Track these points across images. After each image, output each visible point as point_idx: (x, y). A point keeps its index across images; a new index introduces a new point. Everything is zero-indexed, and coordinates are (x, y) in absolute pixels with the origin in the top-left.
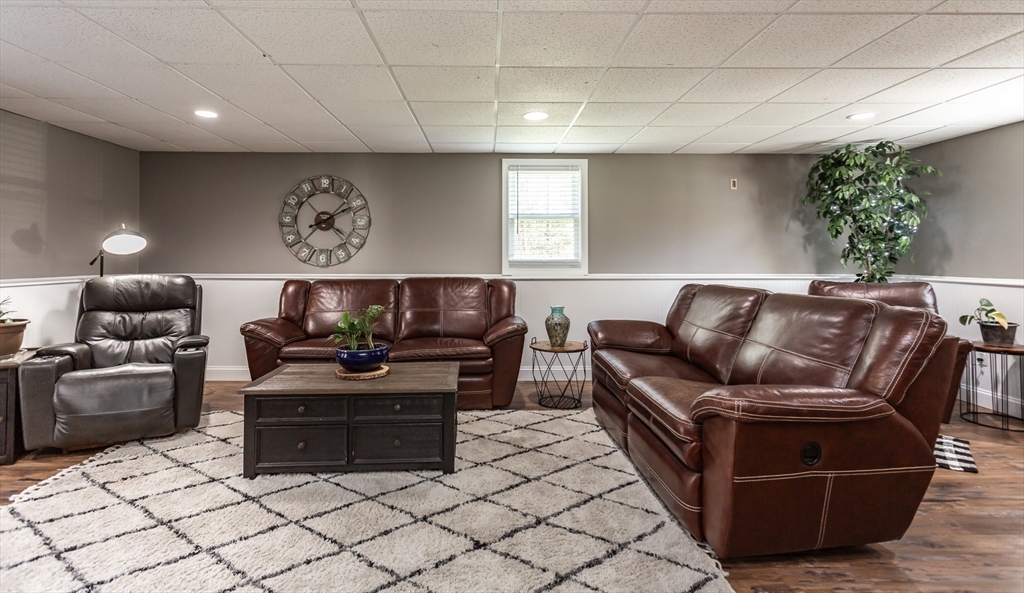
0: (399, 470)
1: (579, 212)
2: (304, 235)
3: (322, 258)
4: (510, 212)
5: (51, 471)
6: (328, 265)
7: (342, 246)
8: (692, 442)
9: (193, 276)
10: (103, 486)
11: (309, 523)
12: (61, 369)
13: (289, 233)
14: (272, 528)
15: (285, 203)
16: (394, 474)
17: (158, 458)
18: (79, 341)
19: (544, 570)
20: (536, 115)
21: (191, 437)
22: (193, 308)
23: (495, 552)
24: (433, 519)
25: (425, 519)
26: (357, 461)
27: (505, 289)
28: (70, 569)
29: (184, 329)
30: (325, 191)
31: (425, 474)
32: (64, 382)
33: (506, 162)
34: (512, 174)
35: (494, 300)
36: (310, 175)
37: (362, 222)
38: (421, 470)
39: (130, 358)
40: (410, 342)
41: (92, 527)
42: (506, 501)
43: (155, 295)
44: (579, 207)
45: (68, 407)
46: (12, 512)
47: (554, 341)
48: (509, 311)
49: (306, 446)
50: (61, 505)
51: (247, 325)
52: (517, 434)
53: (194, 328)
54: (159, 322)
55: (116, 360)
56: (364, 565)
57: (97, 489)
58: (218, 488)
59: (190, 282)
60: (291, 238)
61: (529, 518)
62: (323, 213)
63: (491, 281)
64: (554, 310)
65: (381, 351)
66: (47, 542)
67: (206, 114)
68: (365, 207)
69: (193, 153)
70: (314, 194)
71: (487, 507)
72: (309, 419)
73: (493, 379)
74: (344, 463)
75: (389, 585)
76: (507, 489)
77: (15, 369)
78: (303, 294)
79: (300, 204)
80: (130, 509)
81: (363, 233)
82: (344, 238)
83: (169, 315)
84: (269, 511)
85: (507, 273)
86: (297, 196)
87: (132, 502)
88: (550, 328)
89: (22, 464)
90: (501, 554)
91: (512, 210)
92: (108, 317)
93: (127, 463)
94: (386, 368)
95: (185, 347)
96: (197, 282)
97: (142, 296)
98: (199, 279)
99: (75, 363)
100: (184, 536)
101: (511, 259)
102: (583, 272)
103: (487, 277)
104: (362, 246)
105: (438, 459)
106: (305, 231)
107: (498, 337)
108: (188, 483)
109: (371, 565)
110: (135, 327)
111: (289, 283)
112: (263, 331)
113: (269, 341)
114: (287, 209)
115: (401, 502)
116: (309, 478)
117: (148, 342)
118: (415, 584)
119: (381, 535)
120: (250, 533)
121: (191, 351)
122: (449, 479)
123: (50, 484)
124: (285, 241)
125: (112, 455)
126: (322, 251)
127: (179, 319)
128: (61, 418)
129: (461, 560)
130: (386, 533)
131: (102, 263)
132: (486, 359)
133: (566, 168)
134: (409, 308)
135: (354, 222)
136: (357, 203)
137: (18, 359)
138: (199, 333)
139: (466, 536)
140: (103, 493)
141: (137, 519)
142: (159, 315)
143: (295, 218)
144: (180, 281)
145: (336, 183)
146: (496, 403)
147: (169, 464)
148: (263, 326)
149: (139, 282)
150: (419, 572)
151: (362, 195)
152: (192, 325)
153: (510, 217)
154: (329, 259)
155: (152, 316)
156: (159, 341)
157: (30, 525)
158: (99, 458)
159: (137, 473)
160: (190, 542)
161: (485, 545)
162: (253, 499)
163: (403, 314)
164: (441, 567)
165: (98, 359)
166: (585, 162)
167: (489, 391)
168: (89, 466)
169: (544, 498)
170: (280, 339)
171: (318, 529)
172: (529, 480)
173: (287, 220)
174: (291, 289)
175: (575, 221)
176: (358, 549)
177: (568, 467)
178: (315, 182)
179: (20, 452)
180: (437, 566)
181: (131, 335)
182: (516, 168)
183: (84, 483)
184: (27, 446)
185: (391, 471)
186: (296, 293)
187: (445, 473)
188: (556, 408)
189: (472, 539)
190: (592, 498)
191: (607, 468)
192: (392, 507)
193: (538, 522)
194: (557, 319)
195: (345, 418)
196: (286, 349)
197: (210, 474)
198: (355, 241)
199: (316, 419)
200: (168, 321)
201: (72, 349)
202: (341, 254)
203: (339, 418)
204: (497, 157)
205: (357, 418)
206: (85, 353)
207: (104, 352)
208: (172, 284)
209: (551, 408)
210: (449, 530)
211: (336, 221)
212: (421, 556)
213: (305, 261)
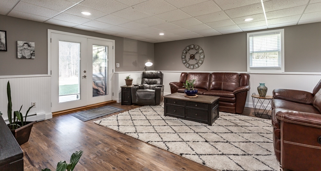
0: (197, 122)
1: (280, 49)
2: (187, 61)
3: (192, 67)
4: (250, 51)
5: (136, 108)
6: (193, 69)
7: (197, 63)
8: (277, 128)
9: (161, 71)
10: (141, 112)
11: (172, 127)
12: (137, 89)
13: (184, 60)
14: (165, 126)
15: (183, 53)
16: (196, 122)
17: (152, 109)
18: (142, 84)
19: (220, 151)
20: (248, 20)
21: (159, 106)
22: (161, 78)
23: (210, 144)
24: (199, 133)
25: (197, 133)
26: (187, 117)
27: (246, 77)
28: (133, 123)
29: (159, 83)
30: (192, 49)
31: (204, 124)
32: (138, 91)
33: (248, 34)
34: (251, 38)
35: (241, 80)
36: (188, 45)
37: (202, 57)
38: (203, 123)
39: (149, 88)
40: (213, 90)
41: (137, 117)
42: (221, 135)
43: (154, 75)
44: (280, 47)
45: (138, 97)
46: (129, 113)
47: (261, 95)
48: (247, 84)
49: (176, 111)
50: (135, 113)
51: (171, 83)
52: (238, 121)
53: (161, 83)
54: (154, 81)
55: (147, 88)
56: (178, 137)
57: (140, 112)
58: (159, 116)
59: (161, 73)
60: (184, 61)
61: (225, 140)
62: (192, 55)
63: (241, 74)
64: (261, 84)
65: (195, 91)
66: (131, 118)
67: (162, 34)
68: (203, 52)
69: (163, 42)
70: (190, 50)
71: (215, 135)
72: (176, 105)
73: (236, 104)
74: (184, 117)
75: (181, 141)
76: (224, 133)
77: (131, 88)
78: (186, 76)
79: (186, 53)
80: (144, 116)
81: (202, 60)
82: (197, 61)
83: (156, 80)
84: (166, 123)
85: (249, 71)
86: (186, 51)
87: (145, 115)
88: (259, 90)
89: (132, 106)
90: (211, 145)
91: (251, 50)
92: (146, 79)
93: (146, 109)
94: (197, 96)
95: (158, 87)
96: (162, 73)
97: (152, 75)
98: (163, 72)
99: (140, 88)
100: (150, 123)
101: (250, 67)
102: (282, 71)
103: (239, 72)
104: (202, 63)
105: (207, 121)
106: (188, 60)
107: (237, 91)
108: (154, 114)
109: (180, 137)
110: (150, 82)
111: (182, 73)
112: (174, 84)
113: (175, 87)
114: (183, 54)
115: (194, 128)
116: (177, 119)
117: (153, 85)
118: (186, 143)
119: (185, 133)
120: (161, 125)
121: (159, 88)
122: (209, 127)
123: (134, 110)
124: (183, 62)
125: (145, 107)
126: (192, 65)
127: (158, 81)
128: (137, 98)
129: (200, 143)
130: (186, 133)
131: (146, 68)
132: (233, 98)
133: (274, 33)
134: (214, 81)
135: (200, 57)
136: (201, 51)
137: (131, 86)
138: (162, 84)
139: (204, 139)
140: (141, 113)
141: (144, 118)
142: (155, 80)
143: (185, 56)
144: (159, 72)
145: (195, 46)
146: (237, 112)
147: (153, 110)
148: (174, 83)
149: (151, 72)
150: (189, 141)
151: (202, 49)
152: (161, 82)
153: (250, 52)
154: (194, 67)
155: (154, 80)
156: (155, 85)
157: (130, 115)
158: (143, 107)
159: (147, 111)
160: (150, 124)
161: (208, 142)
162: (164, 120)
163: (211, 83)
164: (194, 142)
165: (144, 88)
166: (283, 30)
167: (234, 108)
168: (141, 108)
169: (234, 138)
170: (177, 87)
171: (173, 128)
172: (232, 133)
173: (183, 57)
174: (183, 75)
175: (279, 53)
176: (179, 134)
177: (249, 133)
178: (190, 46)
179: (132, 104)
180: (193, 142)
181: (150, 84)
182: (252, 36)
183: (139, 111)
184: (133, 102)
185: (195, 121)
186: (184, 76)
187: (209, 125)
188: (260, 117)
189: (206, 140)
190: (250, 142)
191: (264, 136)
192: (191, 129)
193: (227, 142)
194: (262, 87)
195: (184, 106)
196: (179, 89)
197: (159, 114)
198: (200, 62)
199: (178, 105)
200: (156, 81)
201: (139, 85)
202: (197, 66)
203: (182, 106)
204: (245, 33)
205: (187, 107)
206: (142, 86)
207: (145, 86)
208: (157, 73)
209: (259, 117)
210: (201, 136)
211: (195, 56)
212: (191, 139)
213: (188, 68)
